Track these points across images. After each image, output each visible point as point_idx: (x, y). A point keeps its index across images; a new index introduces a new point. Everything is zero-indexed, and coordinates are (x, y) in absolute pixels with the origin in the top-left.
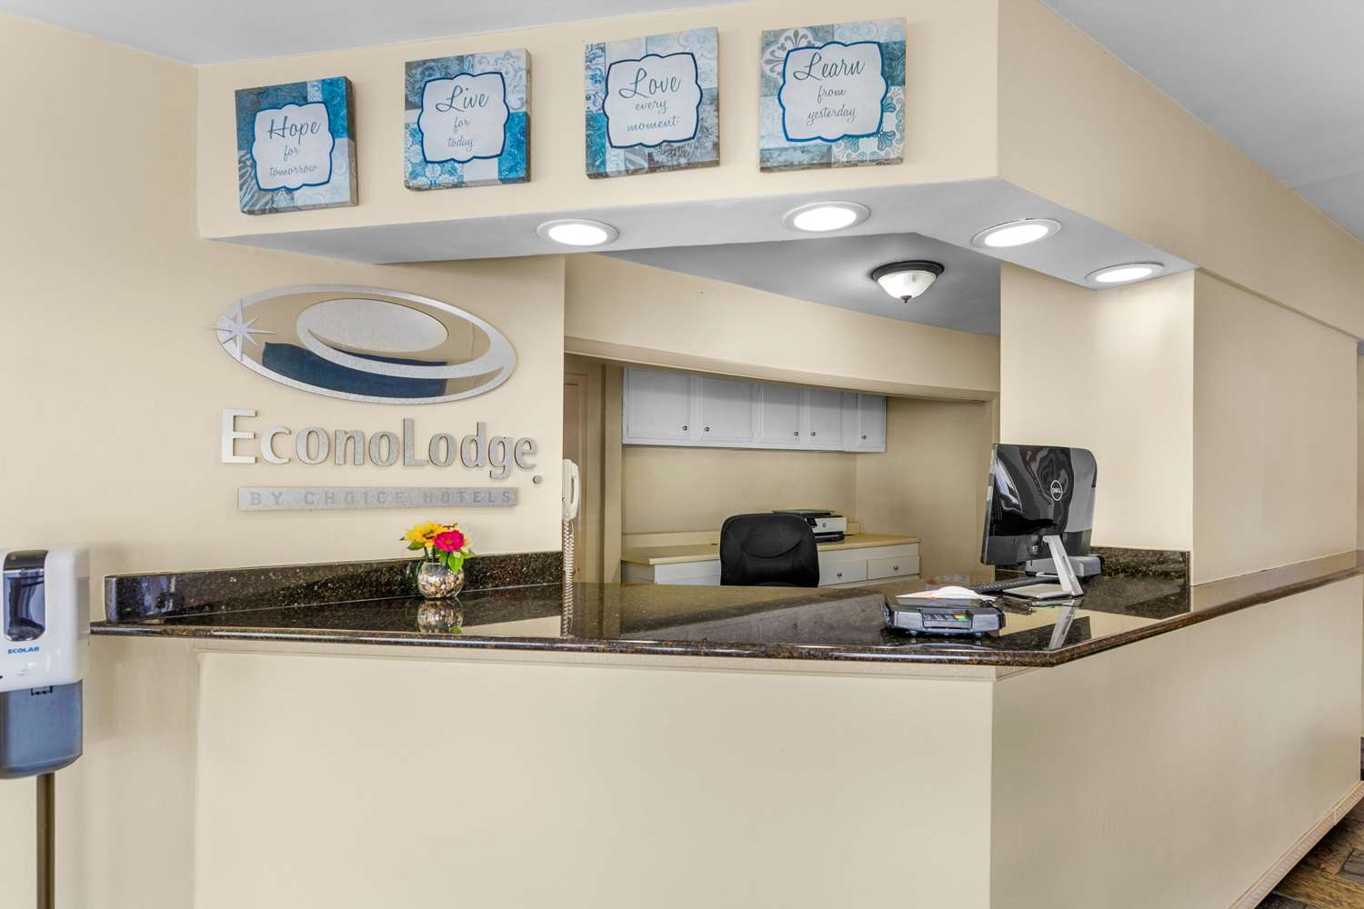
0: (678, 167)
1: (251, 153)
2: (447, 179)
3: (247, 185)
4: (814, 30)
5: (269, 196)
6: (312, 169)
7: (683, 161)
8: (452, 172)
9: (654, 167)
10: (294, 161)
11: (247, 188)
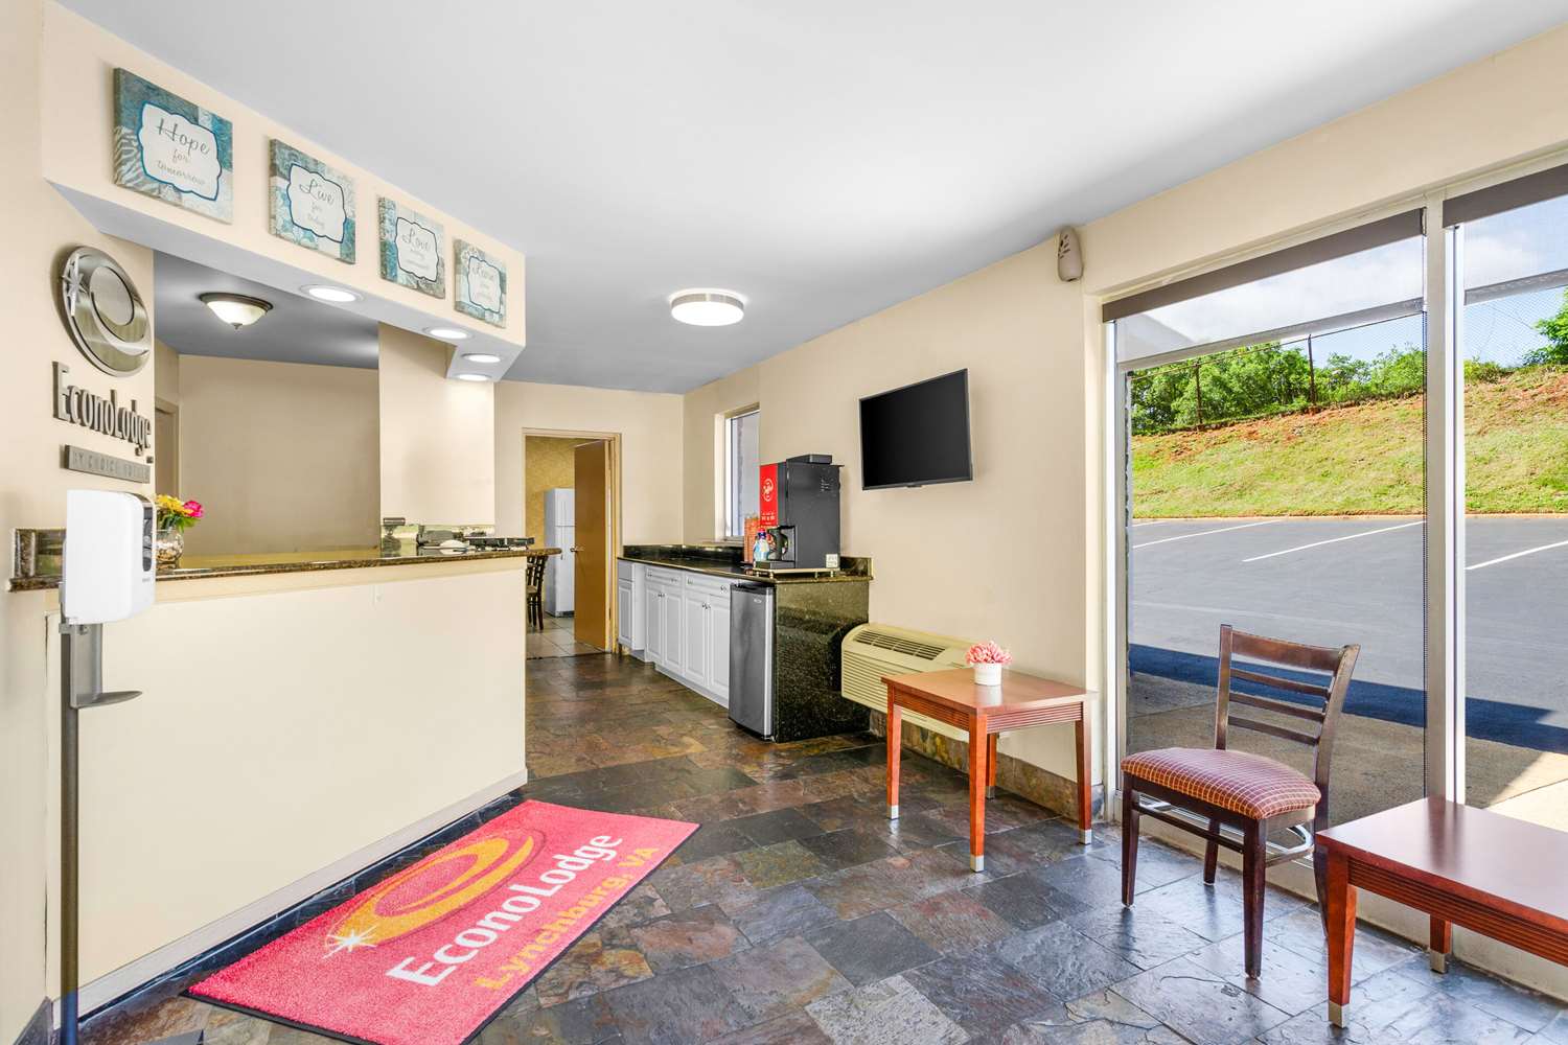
0: (428, 294)
1: (137, 135)
2: (306, 241)
3: (131, 163)
4: (480, 252)
5: (156, 185)
6: (202, 183)
7: (431, 292)
8: (312, 240)
9: (419, 289)
10: (179, 166)
11: (132, 167)
